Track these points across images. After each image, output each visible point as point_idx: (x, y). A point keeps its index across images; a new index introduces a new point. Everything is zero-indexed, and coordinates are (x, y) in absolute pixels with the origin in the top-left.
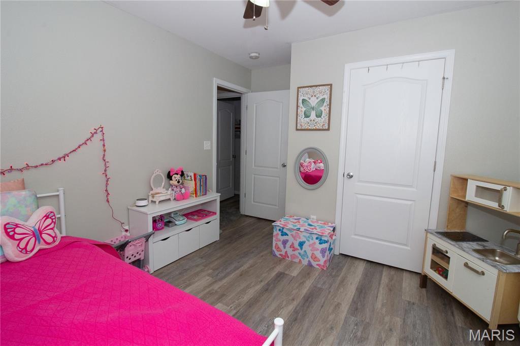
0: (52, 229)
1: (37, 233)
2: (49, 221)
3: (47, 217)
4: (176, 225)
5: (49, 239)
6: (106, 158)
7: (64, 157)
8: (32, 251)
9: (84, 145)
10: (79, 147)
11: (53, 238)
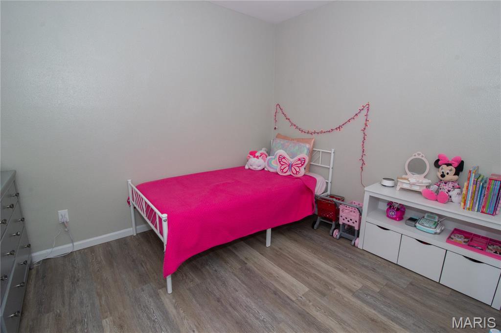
0: (298, 167)
1: (290, 166)
2: (299, 162)
3: (299, 160)
4: (415, 226)
5: (295, 172)
6: (366, 132)
7: (339, 128)
8: (285, 173)
9: (352, 120)
10: (349, 121)
11: (297, 172)
